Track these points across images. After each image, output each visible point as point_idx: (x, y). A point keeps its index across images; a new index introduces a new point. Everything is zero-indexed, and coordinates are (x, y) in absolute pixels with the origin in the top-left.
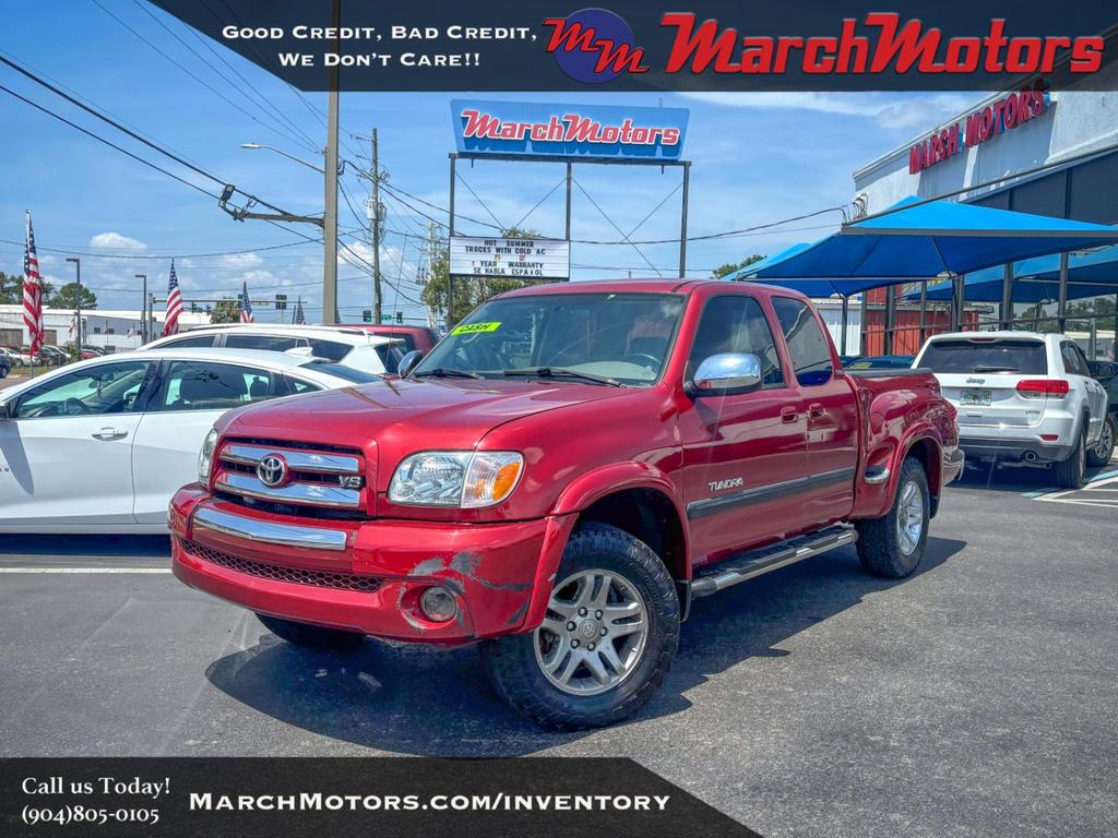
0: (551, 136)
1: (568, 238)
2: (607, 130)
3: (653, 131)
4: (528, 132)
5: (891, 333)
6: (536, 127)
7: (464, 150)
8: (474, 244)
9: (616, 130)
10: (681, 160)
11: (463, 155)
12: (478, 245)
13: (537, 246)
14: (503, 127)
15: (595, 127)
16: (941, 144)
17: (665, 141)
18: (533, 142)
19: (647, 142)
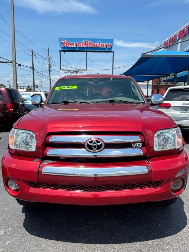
0: (82, 46)
1: (87, 70)
2: (95, 44)
3: (105, 44)
4: (77, 45)
5: (159, 90)
6: (79, 44)
7: (62, 50)
8: (66, 71)
9: (97, 44)
10: (112, 51)
11: (62, 51)
12: (67, 72)
13: (80, 72)
14: (71, 44)
15: (92, 44)
16: (172, 40)
17: (108, 47)
18: (78, 48)
19: (104, 47)
